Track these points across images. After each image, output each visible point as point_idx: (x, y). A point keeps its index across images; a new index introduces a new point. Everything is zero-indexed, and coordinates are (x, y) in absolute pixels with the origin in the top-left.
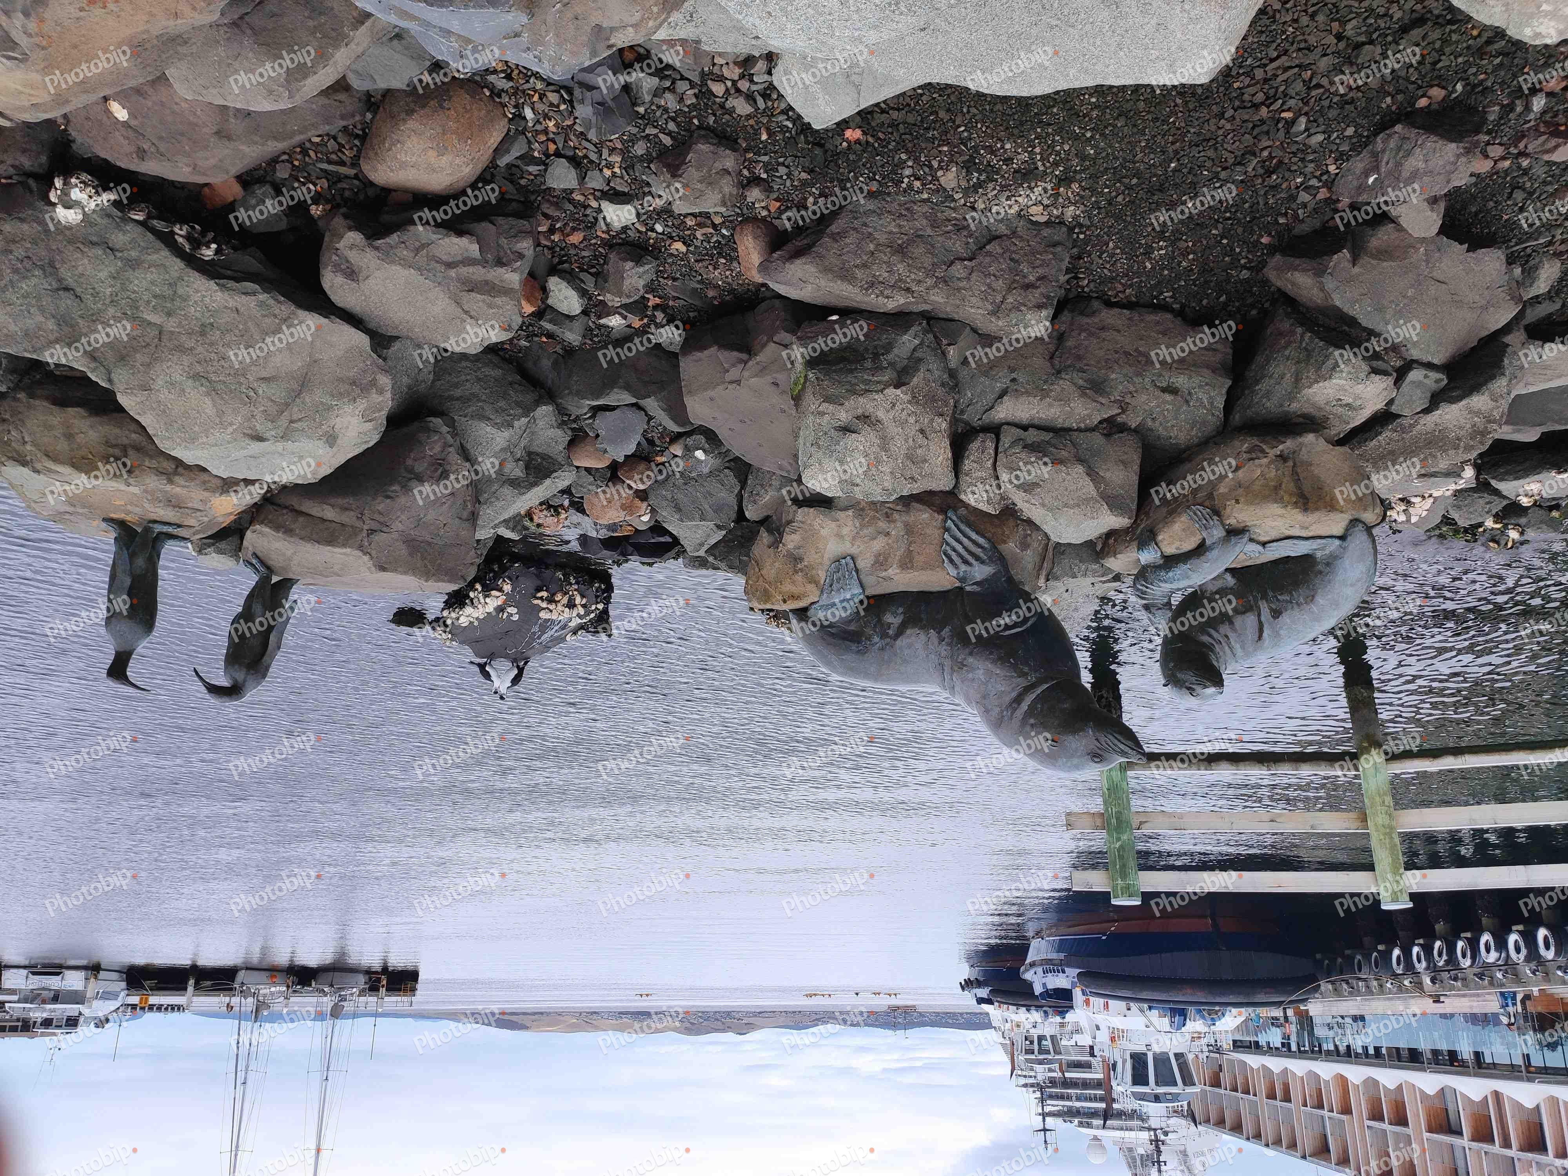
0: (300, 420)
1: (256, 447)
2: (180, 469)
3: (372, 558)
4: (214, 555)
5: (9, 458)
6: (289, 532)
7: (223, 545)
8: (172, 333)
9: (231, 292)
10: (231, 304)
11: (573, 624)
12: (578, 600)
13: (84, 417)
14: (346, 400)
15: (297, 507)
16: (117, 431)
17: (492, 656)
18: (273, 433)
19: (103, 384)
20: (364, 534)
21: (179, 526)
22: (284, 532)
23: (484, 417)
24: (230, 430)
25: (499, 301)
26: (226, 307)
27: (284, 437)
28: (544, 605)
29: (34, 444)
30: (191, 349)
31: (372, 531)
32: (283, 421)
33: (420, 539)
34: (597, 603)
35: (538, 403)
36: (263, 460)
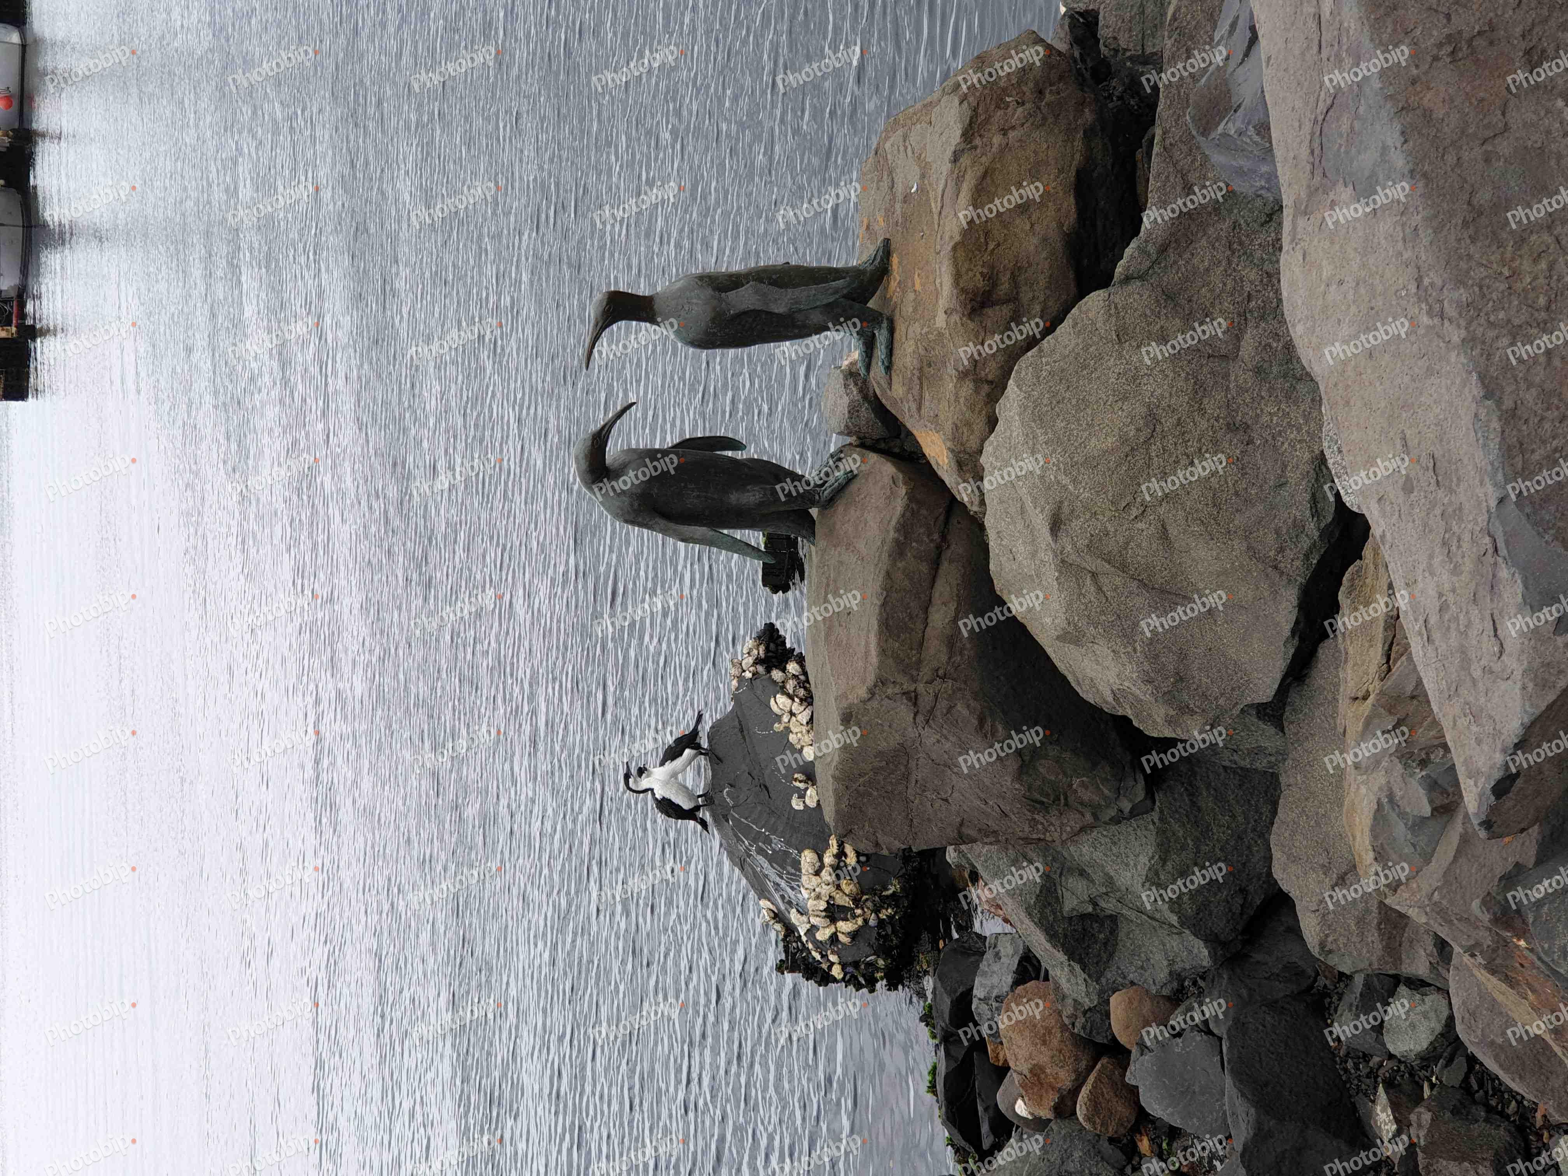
0: (1100, 589)
1: (1041, 522)
2: (986, 388)
3: (864, 702)
4: (846, 400)
5: (975, 110)
6: (899, 549)
7: (866, 413)
8: (1226, 376)
9: (1312, 474)
10: (1293, 476)
11: (794, 917)
12: (845, 927)
13: (1060, 225)
14: (1146, 667)
15: (947, 555)
16: (1043, 281)
17: (714, 756)
18: (1069, 548)
19: (1119, 270)
20: (908, 686)
21: (889, 368)
22: (897, 541)
23: (1167, 852)
24: (1066, 480)
25: (1373, 936)
26: (1284, 466)
27: (1064, 565)
28: (828, 859)
29: (1005, 148)
30: (1202, 411)
31: (913, 698)
32: (1092, 563)
33: (912, 764)
34: (844, 966)
35: (1212, 940)
36: (1020, 526)
